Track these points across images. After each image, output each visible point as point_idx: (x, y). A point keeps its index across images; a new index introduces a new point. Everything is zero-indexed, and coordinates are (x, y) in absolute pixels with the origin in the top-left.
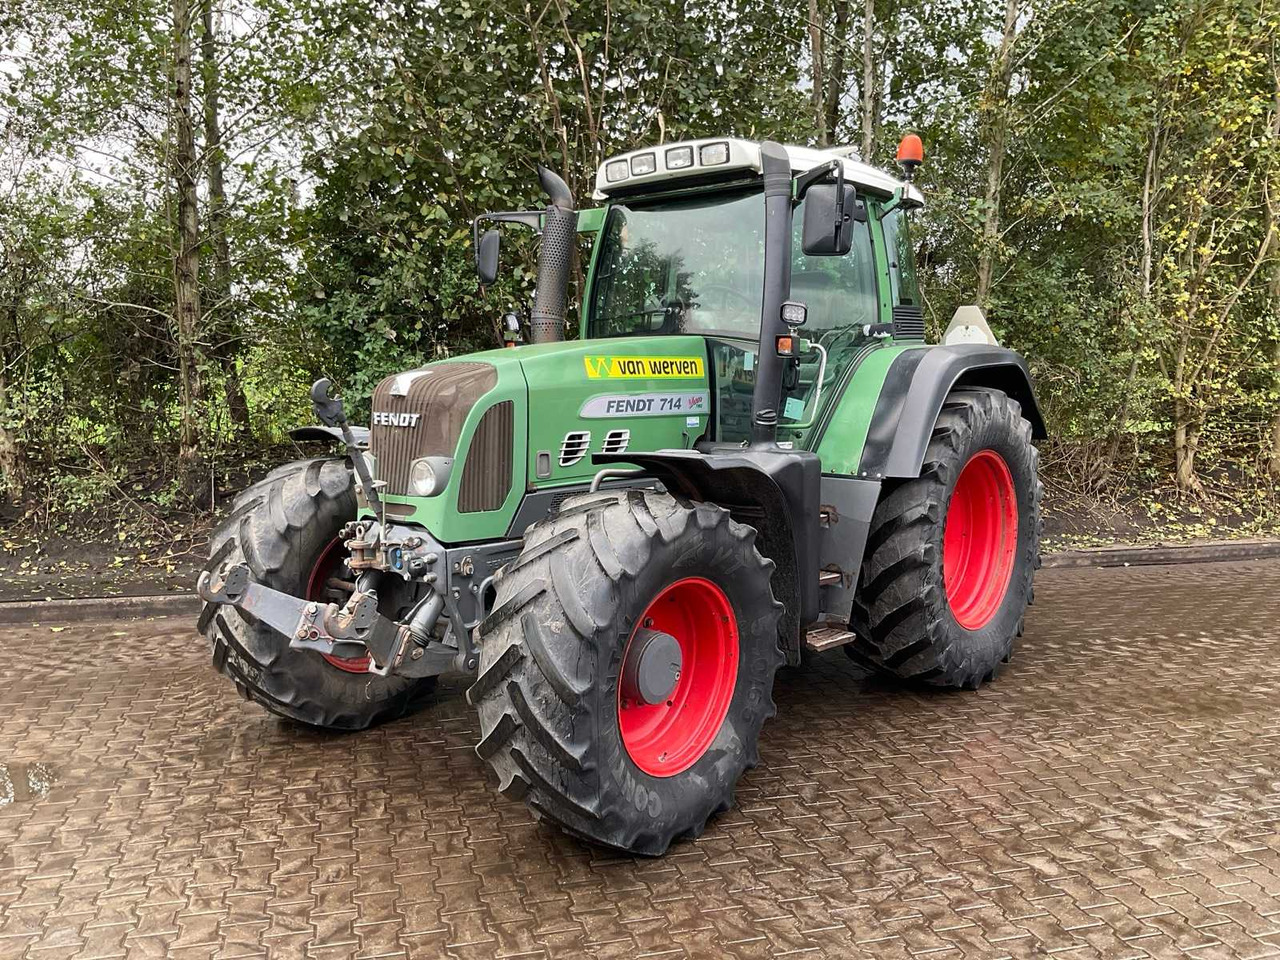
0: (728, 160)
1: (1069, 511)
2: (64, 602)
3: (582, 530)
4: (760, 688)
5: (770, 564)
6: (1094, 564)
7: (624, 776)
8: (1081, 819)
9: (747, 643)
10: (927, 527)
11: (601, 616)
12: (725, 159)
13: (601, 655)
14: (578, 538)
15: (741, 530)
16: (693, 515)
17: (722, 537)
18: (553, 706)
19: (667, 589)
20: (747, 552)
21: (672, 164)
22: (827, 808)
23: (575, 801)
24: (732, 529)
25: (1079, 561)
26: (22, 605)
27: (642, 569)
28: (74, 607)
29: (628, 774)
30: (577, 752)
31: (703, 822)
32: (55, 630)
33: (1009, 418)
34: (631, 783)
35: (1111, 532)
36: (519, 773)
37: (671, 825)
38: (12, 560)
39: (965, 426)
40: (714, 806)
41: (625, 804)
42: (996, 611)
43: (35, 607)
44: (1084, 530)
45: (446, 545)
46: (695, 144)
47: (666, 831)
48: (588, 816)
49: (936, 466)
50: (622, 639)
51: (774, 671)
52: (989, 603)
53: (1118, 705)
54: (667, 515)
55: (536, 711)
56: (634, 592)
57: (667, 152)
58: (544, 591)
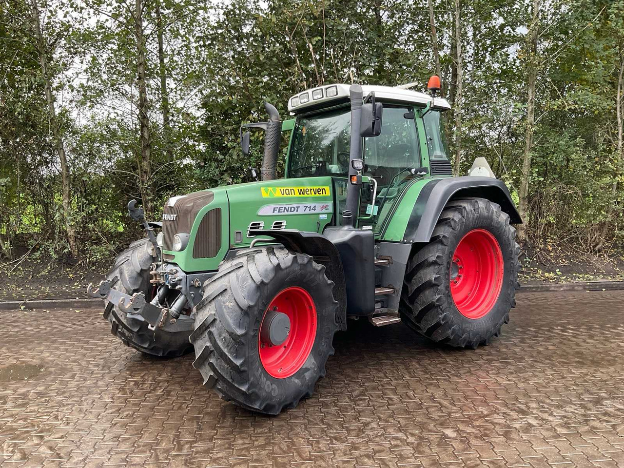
0: (337, 94)
1: (580, 262)
2: (83, 300)
3: (245, 263)
4: (327, 340)
5: (332, 283)
6: (585, 289)
7: (260, 376)
8: (485, 413)
9: (321, 319)
10: (437, 267)
11: (252, 301)
12: (336, 94)
13: (251, 318)
14: (242, 266)
15: (319, 267)
16: (296, 257)
17: (309, 269)
18: (228, 341)
19: (283, 291)
20: (321, 277)
21: (315, 98)
22: (361, 400)
23: (237, 386)
24: (314, 266)
25: (576, 288)
26: (66, 300)
27: (271, 280)
28: (87, 302)
29: (263, 375)
30: (238, 362)
31: (298, 400)
32: (77, 311)
33: (492, 213)
34: (263, 379)
35: (602, 273)
36: (212, 373)
37: (282, 400)
38: (72, 282)
39: (460, 216)
40: (304, 394)
41: (260, 389)
42: (489, 311)
43: (71, 302)
44: (587, 272)
45: (187, 273)
46: (324, 87)
47: (280, 403)
48: (243, 393)
49: (441, 236)
50: (261, 312)
51: (333, 333)
52: (487, 307)
53: (546, 359)
54: (284, 258)
55: (220, 344)
56: (267, 291)
57: (313, 91)
58: (226, 290)
